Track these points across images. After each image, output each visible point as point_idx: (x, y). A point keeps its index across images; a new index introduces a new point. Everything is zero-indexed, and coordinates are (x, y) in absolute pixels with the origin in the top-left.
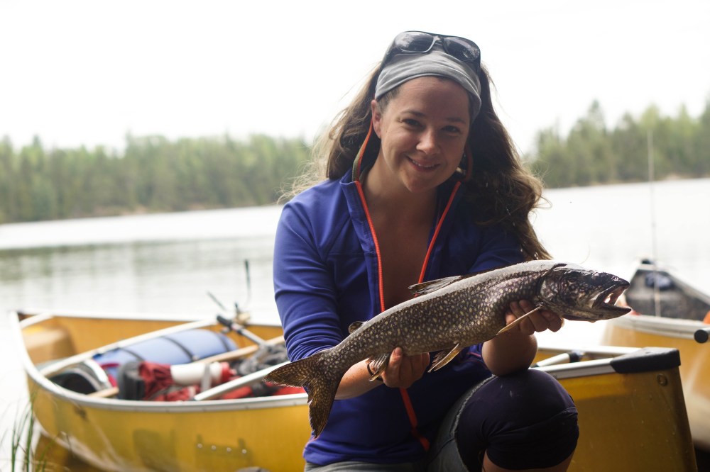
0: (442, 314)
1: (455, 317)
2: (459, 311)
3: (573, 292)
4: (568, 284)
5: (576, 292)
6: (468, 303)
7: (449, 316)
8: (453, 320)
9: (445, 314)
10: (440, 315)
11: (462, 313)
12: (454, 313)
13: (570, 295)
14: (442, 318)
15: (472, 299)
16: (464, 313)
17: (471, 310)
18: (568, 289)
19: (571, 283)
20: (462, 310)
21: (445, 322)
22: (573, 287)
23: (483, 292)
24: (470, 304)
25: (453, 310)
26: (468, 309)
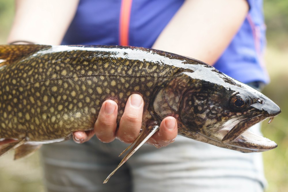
0: (8, 96)
1: (22, 103)
2: (29, 96)
3: (199, 115)
4: (193, 102)
5: (204, 116)
6: (43, 88)
7: (15, 100)
8: (20, 106)
9: (10, 97)
10: (5, 97)
11: (32, 99)
12: (21, 97)
13: (194, 118)
14: (7, 102)
15: (51, 85)
16: (35, 100)
17: (46, 99)
18: (192, 110)
19: (197, 102)
20: (33, 95)
21: (9, 108)
22: (200, 108)
23: (70, 81)
24: (46, 90)
25: (21, 93)
26: (42, 96)
